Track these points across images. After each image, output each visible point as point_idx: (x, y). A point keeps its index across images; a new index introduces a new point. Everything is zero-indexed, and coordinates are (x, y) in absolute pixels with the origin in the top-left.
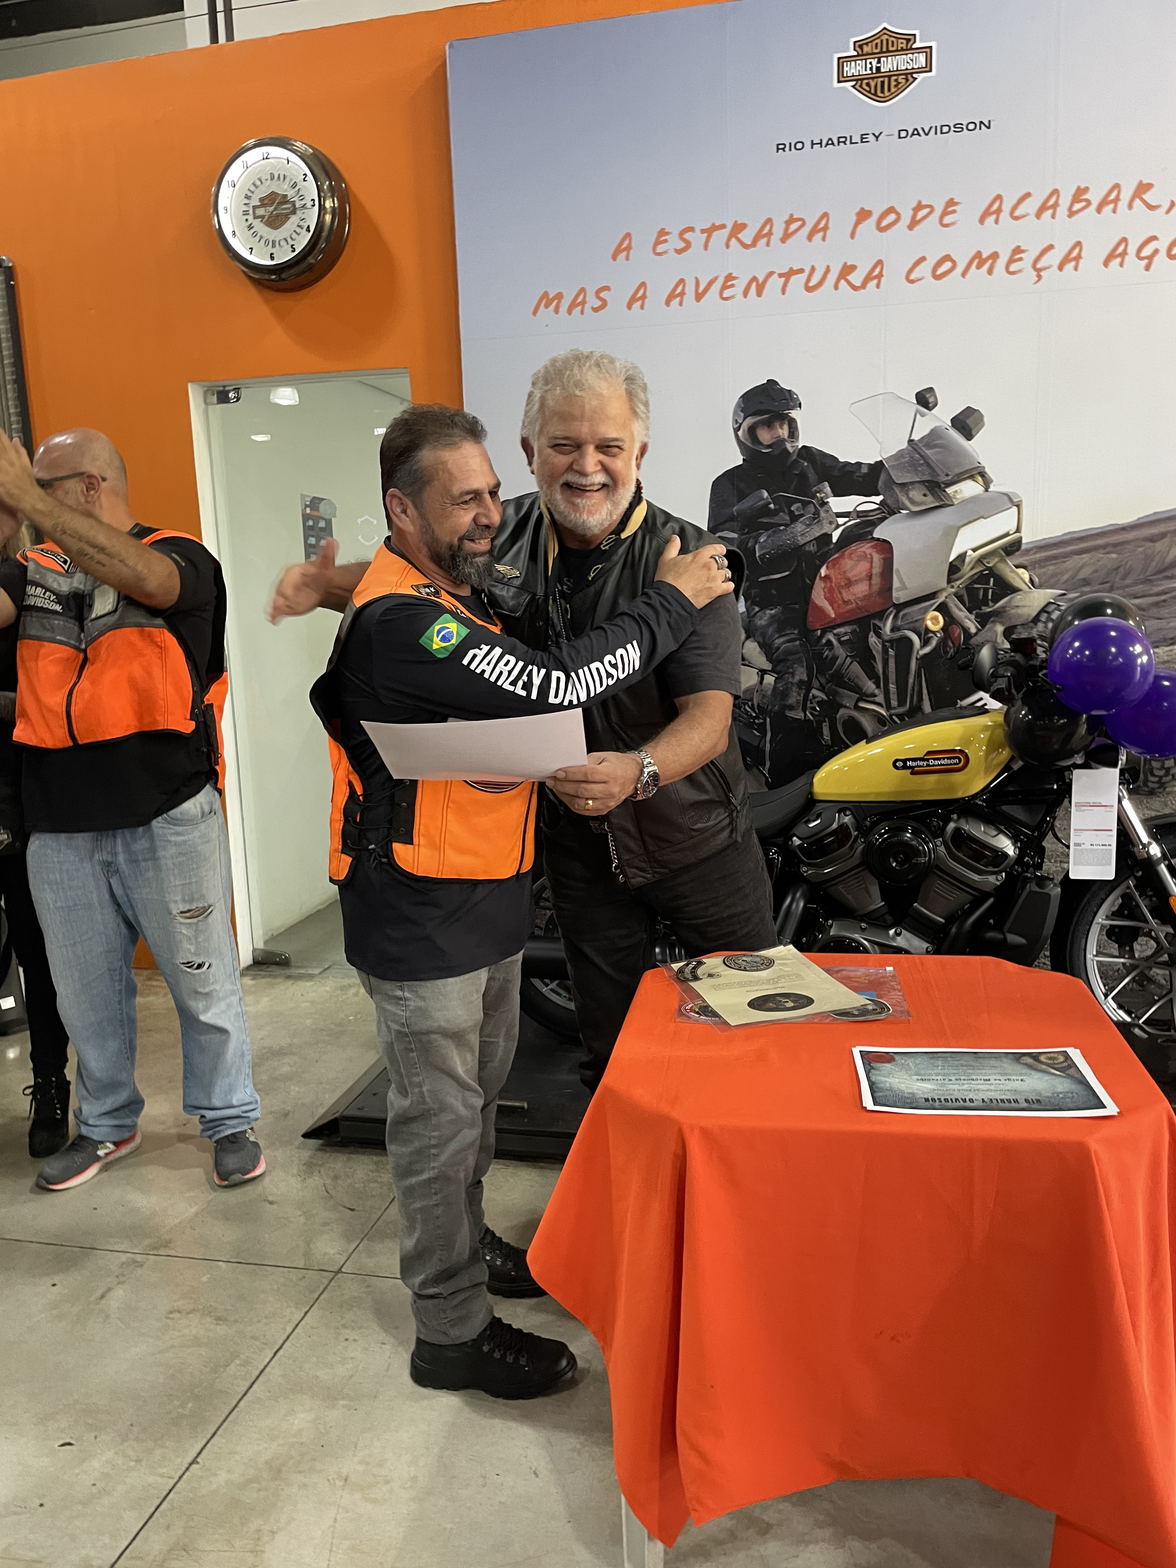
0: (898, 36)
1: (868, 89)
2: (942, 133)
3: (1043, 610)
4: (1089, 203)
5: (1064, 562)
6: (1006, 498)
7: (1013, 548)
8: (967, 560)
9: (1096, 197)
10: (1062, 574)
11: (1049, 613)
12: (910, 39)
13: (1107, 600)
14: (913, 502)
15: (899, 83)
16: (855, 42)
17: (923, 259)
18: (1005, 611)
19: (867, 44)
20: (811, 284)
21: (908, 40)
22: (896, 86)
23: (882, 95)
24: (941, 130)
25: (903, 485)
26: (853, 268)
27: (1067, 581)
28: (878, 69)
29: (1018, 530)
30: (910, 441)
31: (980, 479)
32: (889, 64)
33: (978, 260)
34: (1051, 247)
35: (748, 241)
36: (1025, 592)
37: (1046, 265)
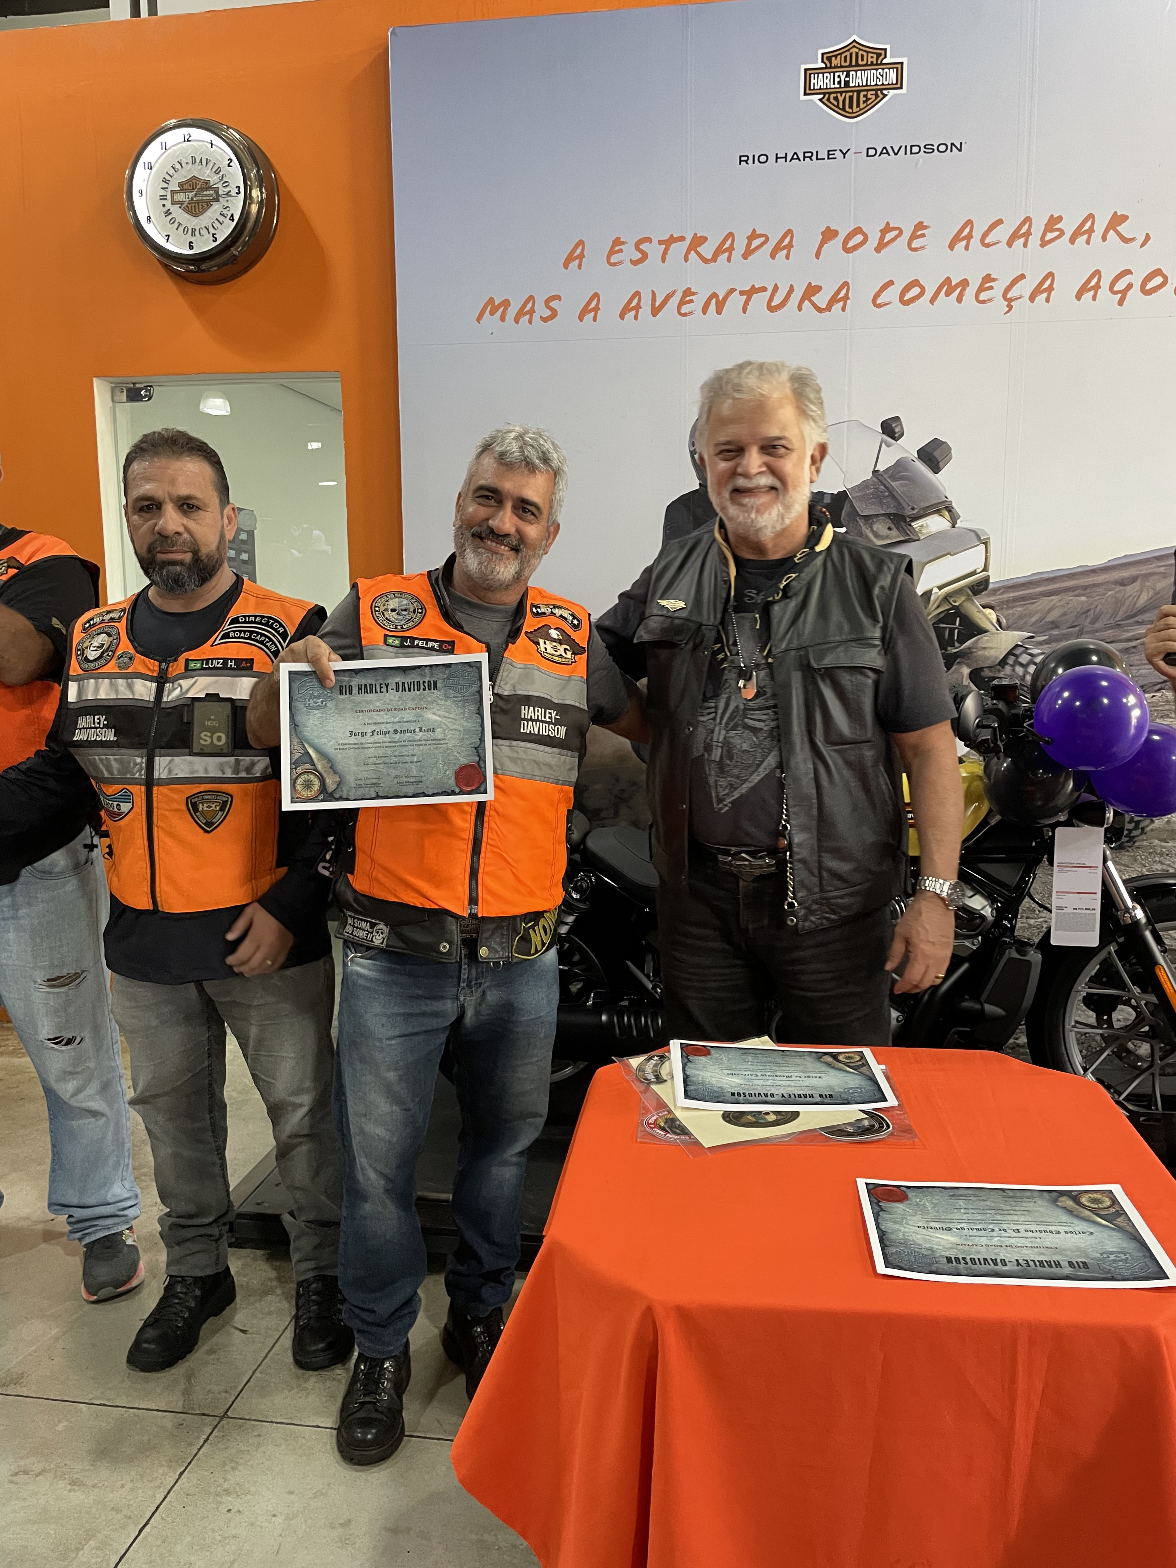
0: (869, 50)
1: (836, 103)
2: (911, 153)
3: (1010, 653)
4: (1062, 233)
5: (1033, 603)
6: (973, 534)
7: (980, 587)
8: (932, 598)
9: (1069, 226)
10: (1031, 616)
11: (1017, 656)
12: (880, 53)
13: (1092, 647)
14: (877, 535)
15: (868, 99)
16: (823, 54)
17: (891, 283)
18: (971, 653)
19: (836, 56)
20: (773, 304)
21: (879, 55)
22: (864, 102)
23: (850, 111)
24: (911, 150)
25: (867, 518)
26: (818, 289)
27: (1034, 624)
28: (847, 84)
29: (985, 569)
30: (875, 472)
31: (947, 513)
32: (858, 79)
33: (947, 286)
34: (1022, 277)
35: (709, 256)
36: (993, 634)
37: (1018, 295)
